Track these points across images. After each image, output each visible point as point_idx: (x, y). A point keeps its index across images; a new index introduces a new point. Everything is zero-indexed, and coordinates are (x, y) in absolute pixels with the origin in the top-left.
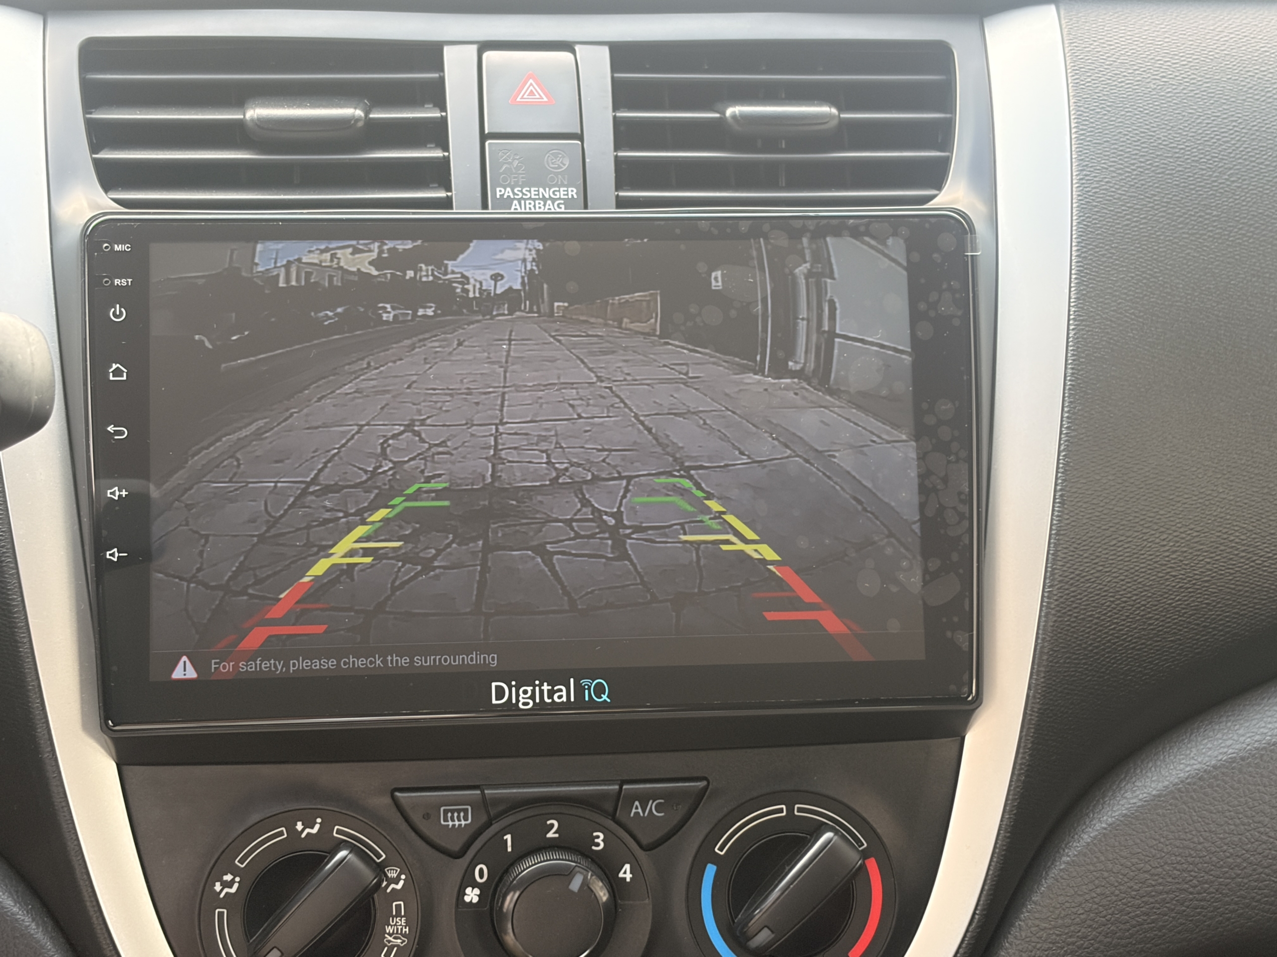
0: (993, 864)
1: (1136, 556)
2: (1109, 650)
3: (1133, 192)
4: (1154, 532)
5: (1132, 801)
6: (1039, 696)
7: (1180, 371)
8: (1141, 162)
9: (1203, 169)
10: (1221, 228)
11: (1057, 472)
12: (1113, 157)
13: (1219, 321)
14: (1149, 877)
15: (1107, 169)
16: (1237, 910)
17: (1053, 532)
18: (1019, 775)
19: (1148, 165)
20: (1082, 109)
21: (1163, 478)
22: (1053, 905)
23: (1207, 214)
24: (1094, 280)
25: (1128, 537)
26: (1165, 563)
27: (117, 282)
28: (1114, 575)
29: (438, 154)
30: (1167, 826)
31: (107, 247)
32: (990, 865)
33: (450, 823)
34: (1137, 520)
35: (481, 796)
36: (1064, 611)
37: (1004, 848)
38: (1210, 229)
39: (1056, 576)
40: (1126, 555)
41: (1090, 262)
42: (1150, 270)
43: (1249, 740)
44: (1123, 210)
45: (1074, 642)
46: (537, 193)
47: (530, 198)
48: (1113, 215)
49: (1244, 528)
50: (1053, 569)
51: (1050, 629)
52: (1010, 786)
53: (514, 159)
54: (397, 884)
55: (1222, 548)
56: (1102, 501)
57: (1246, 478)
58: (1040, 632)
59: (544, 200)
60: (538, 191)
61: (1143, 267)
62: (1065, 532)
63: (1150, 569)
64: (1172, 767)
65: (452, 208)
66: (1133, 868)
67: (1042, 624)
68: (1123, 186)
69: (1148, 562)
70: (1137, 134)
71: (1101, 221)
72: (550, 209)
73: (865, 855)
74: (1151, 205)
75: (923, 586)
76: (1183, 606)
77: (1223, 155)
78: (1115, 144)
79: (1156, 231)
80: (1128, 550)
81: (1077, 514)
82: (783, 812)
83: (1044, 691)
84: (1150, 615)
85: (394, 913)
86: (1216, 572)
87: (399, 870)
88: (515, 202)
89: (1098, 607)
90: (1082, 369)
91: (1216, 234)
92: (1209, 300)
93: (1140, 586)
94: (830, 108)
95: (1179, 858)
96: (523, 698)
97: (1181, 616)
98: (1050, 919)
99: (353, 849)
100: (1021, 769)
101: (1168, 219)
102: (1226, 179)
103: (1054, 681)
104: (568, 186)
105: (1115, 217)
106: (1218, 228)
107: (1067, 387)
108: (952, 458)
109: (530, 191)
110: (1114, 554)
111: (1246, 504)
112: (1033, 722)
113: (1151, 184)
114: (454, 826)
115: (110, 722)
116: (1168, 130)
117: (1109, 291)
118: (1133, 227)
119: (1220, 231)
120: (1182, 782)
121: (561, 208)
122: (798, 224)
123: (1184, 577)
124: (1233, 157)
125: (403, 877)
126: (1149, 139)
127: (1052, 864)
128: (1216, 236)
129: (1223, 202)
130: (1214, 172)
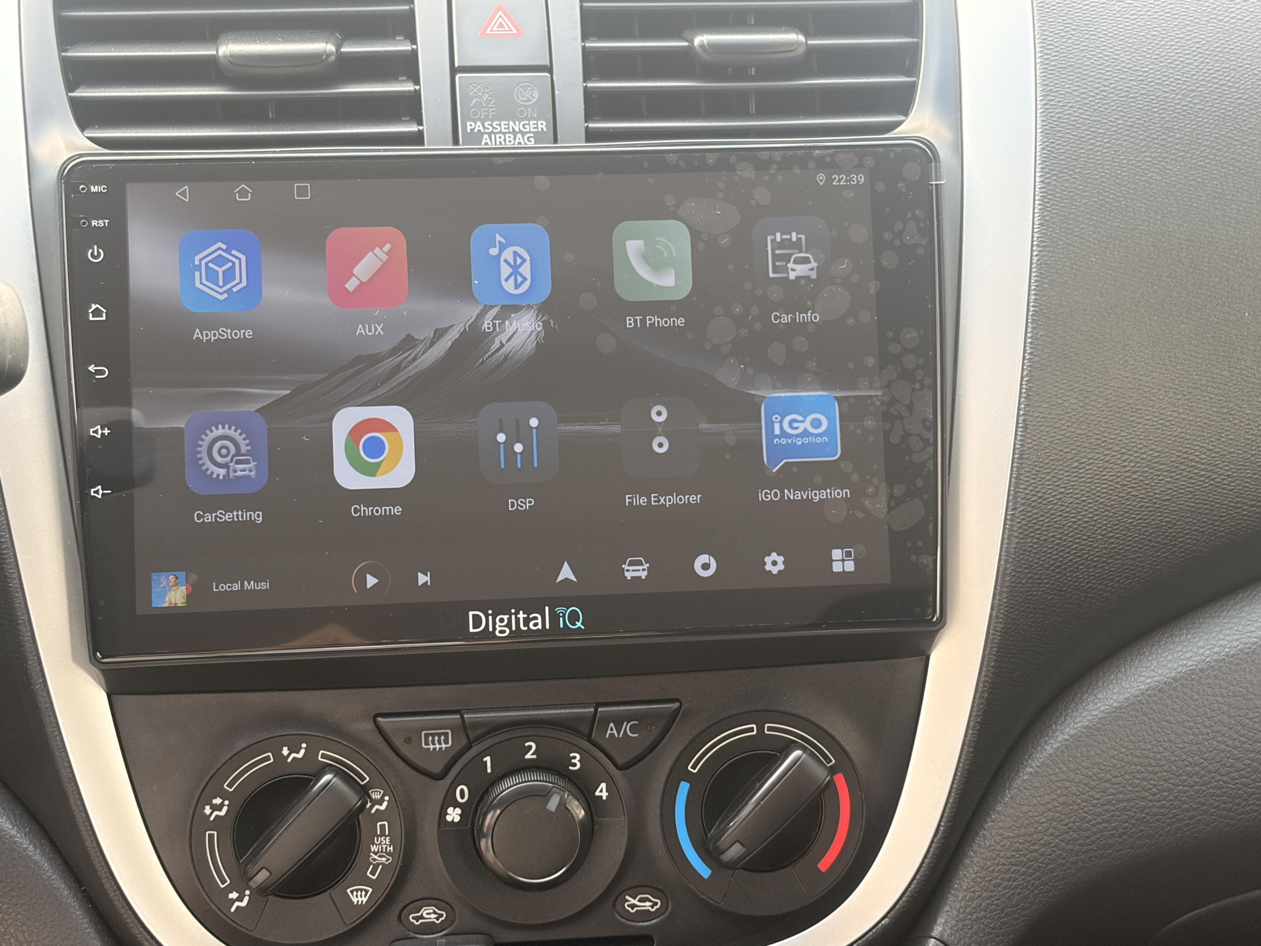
0: (957, 778)
1: (1097, 477)
2: (1072, 569)
3: (1097, 116)
4: (1115, 454)
5: (1093, 713)
6: (1002, 616)
7: (1142, 294)
8: (1105, 86)
9: (1166, 92)
10: (1184, 151)
11: (1020, 397)
12: (1078, 81)
13: (1180, 243)
14: (1110, 786)
15: (1071, 93)
16: (1196, 816)
17: (1016, 456)
18: (982, 692)
19: (1112, 88)
20: (1046, 33)
21: (1124, 400)
22: (1017, 814)
23: (1170, 137)
24: (1058, 205)
25: (1089, 459)
26: (1126, 483)
27: (94, 223)
28: (1076, 496)
29: (409, 87)
30: (1128, 736)
31: (83, 189)
32: (954, 779)
33: (431, 747)
34: (1099, 442)
35: (460, 720)
36: (1026, 533)
37: (968, 762)
38: (1172, 152)
39: (1019, 499)
40: (1089, 476)
41: (1053, 188)
42: (1112, 194)
43: (1208, 652)
44: (1087, 135)
45: (1036, 563)
46: (507, 126)
47: (500, 132)
48: (1077, 140)
49: (1203, 447)
50: (1016, 493)
51: (1012, 551)
52: (973, 702)
53: (483, 93)
54: (381, 805)
55: (1182, 467)
56: (1063, 424)
57: (1207, 399)
58: (1003, 554)
59: (514, 133)
60: (508, 124)
61: (1106, 191)
62: (1027, 456)
63: (1111, 490)
64: (1133, 680)
65: (423, 144)
66: (1094, 778)
67: (1005, 546)
68: (1086, 110)
69: (1109, 483)
70: (1101, 57)
71: (1064, 146)
72: (519, 143)
73: (832, 771)
74: (1114, 129)
75: (888, 512)
76: (1144, 525)
77: (1187, 77)
78: (1080, 68)
79: (1119, 155)
80: (1090, 472)
81: (1040, 438)
82: (753, 731)
83: (1005, 611)
84: (1111, 534)
85: (379, 833)
86: (1176, 491)
87: (382, 792)
88: (486, 136)
89: (1060, 528)
90: (1045, 295)
91: (1178, 157)
92: (1172, 223)
93: (1102, 506)
94: (797, 34)
95: (1139, 768)
96: (500, 626)
97: (1142, 534)
98: (1014, 828)
99: (338, 773)
100: (985, 686)
101: (1131, 142)
102: (1188, 101)
103: (1017, 600)
104: (537, 119)
105: (1079, 142)
106: (1181, 151)
107: (1030, 313)
108: (917, 386)
109: (500, 125)
110: (1076, 476)
111: (1206, 424)
112: (996, 641)
113: (1114, 108)
114: (434, 749)
115: (98, 654)
116: (1133, 52)
117: (1072, 216)
118: (1096, 151)
119: (1183, 153)
120: (1143, 694)
121: (531, 141)
122: (765, 155)
123: (1144, 496)
124: (1196, 79)
125: (387, 798)
126: (1112, 62)
127: (1016, 775)
128: (1179, 159)
129: (1187, 124)
130: (1177, 94)
